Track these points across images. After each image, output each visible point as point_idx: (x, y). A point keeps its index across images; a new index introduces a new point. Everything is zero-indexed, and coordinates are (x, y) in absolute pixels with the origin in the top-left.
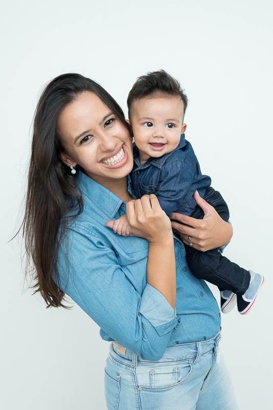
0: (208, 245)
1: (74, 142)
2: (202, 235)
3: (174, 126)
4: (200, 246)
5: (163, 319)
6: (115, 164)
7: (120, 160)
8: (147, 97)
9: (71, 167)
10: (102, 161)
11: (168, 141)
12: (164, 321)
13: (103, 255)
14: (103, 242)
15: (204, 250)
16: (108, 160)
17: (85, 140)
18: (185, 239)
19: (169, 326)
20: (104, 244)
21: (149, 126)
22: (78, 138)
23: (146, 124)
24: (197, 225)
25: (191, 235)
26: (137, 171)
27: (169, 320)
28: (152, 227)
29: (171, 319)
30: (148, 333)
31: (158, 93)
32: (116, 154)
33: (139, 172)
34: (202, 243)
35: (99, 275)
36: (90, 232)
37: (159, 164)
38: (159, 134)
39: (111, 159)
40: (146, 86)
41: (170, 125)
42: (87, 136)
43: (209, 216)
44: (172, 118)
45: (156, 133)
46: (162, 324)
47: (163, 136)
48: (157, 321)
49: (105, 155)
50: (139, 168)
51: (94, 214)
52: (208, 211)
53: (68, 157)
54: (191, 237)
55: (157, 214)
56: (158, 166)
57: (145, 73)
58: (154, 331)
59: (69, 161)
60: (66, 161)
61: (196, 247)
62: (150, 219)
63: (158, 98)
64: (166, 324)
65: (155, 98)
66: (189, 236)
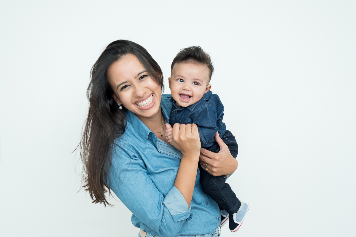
0: (218, 172)
1: (117, 88)
2: (215, 164)
3: (199, 85)
4: (213, 171)
5: (178, 210)
6: (144, 107)
7: (148, 105)
8: (183, 62)
9: (119, 105)
10: (135, 103)
11: (193, 94)
12: (179, 212)
13: (136, 164)
14: (137, 156)
15: (215, 175)
16: (140, 103)
17: (124, 87)
18: (203, 165)
19: (183, 216)
20: (137, 157)
21: (181, 81)
22: (119, 85)
23: (179, 80)
24: (213, 157)
25: (207, 163)
26: (176, 111)
27: (183, 212)
28: (188, 145)
29: (185, 212)
30: (165, 217)
31: (191, 60)
33: (177, 111)
34: (214, 170)
35: (133, 175)
36: (129, 148)
37: (191, 108)
38: (187, 88)
40: (184, 55)
41: (196, 83)
42: (126, 85)
43: (223, 151)
44: (198, 78)
45: (184, 87)
46: (177, 214)
47: (189, 89)
48: (174, 211)
49: (137, 100)
50: (177, 110)
51: (134, 137)
52: (223, 148)
54: (208, 164)
55: (194, 137)
56: (191, 110)
57: (186, 46)
58: (170, 217)
60: (116, 100)
61: (209, 172)
62: (188, 138)
63: (189, 63)
64: (180, 214)
65: (188, 63)
66: (206, 163)
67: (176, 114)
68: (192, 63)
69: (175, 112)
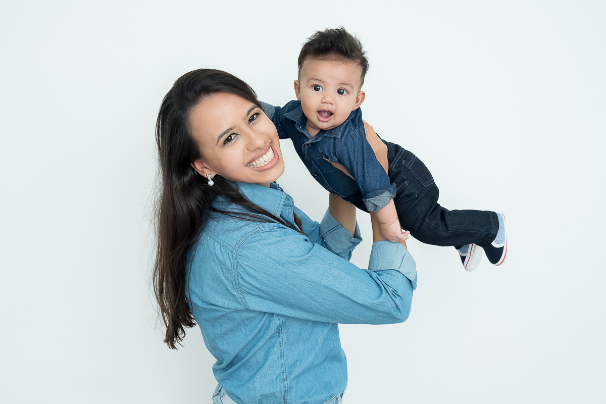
1: (216, 142)
7: (270, 160)
9: (209, 178)
10: (249, 164)
16: (257, 161)
17: (228, 140)
22: (221, 136)
32: (265, 154)
33: (311, 144)
39: (261, 159)
42: (230, 136)
45: (325, 98)
47: (332, 102)
49: (253, 155)
53: (206, 165)
59: (206, 170)
60: (203, 172)
67: (309, 148)
68: (336, 60)
69: (307, 147)
